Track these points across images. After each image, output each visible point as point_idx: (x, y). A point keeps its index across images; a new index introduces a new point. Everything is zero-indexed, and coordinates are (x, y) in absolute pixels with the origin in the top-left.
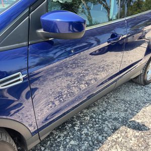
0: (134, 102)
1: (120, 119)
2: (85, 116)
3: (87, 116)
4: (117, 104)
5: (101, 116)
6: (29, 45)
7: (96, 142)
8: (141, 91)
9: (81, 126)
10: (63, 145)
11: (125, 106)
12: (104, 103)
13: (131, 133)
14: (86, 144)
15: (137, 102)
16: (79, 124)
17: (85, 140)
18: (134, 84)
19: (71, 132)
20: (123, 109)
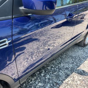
0: (78, 57)
1: (70, 69)
2: (48, 66)
3: (49, 67)
4: (67, 59)
5: (57, 66)
6: (13, 18)
7: (55, 84)
8: (82, 50)
9: (45, 73)
10: (34, 86)
11: (72, 60)
12: (59, 58)
13: (77, 78)
14: (48, 86)
15: (79, 58)
16: (44, 71)
17: (48, 83)
18: (77, 46)
19: (39, 77)
20: (71, 62)
